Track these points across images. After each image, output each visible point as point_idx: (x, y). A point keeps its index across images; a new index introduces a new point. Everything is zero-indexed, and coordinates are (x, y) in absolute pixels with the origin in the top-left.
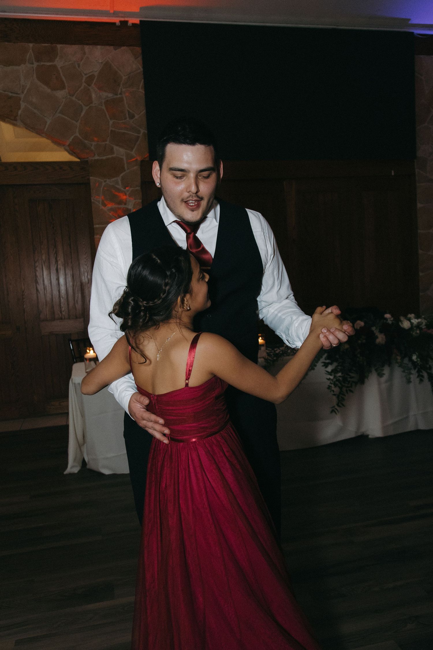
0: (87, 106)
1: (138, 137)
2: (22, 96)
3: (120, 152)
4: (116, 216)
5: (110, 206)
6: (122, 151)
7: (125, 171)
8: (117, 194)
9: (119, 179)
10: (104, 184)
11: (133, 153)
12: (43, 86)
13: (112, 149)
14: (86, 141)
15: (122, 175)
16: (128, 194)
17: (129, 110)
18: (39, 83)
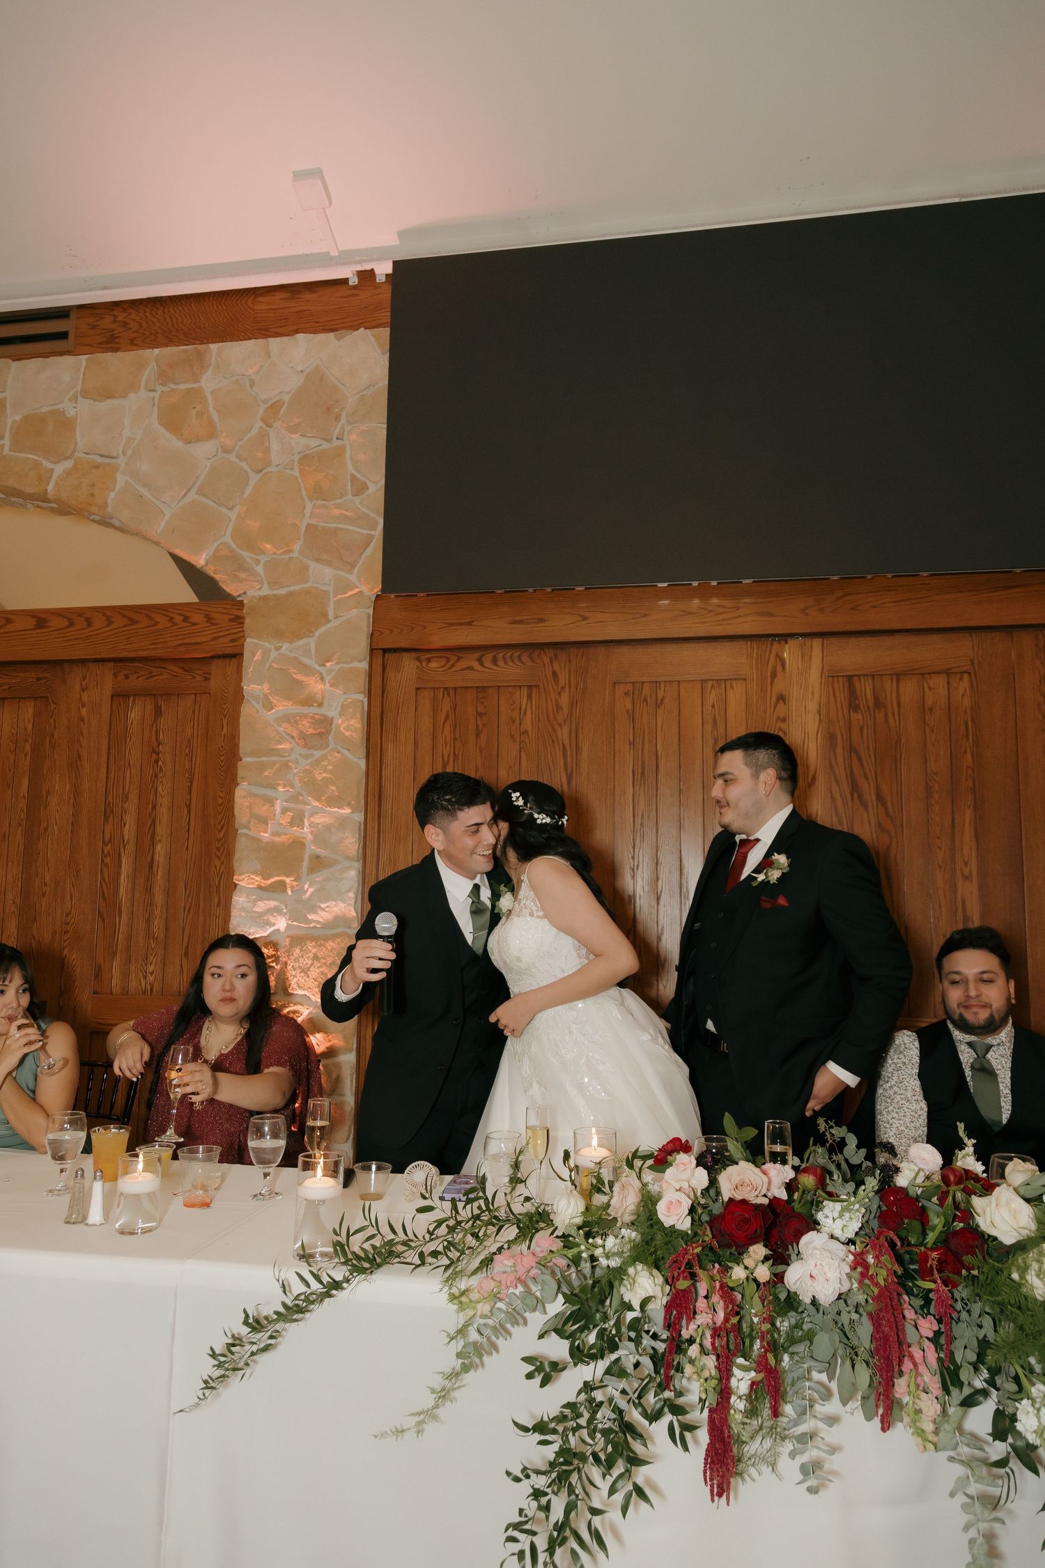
0: (259, 472)
1: (370, 539)
2: (122, 461)
3: (322, 575)
4: (294, 735)
5: (283, 707)
6: (328, 572)
7: (329, 621)
8: (303, 678)
9: (311, 642)
10: (273, 654)
11: (353, 578)
12: (168, 435)
13: (306, 568)
14: (245, 554)
15: (318, 633)
16: (327, 678)
17: (356, 474)
18: (161, 430)
